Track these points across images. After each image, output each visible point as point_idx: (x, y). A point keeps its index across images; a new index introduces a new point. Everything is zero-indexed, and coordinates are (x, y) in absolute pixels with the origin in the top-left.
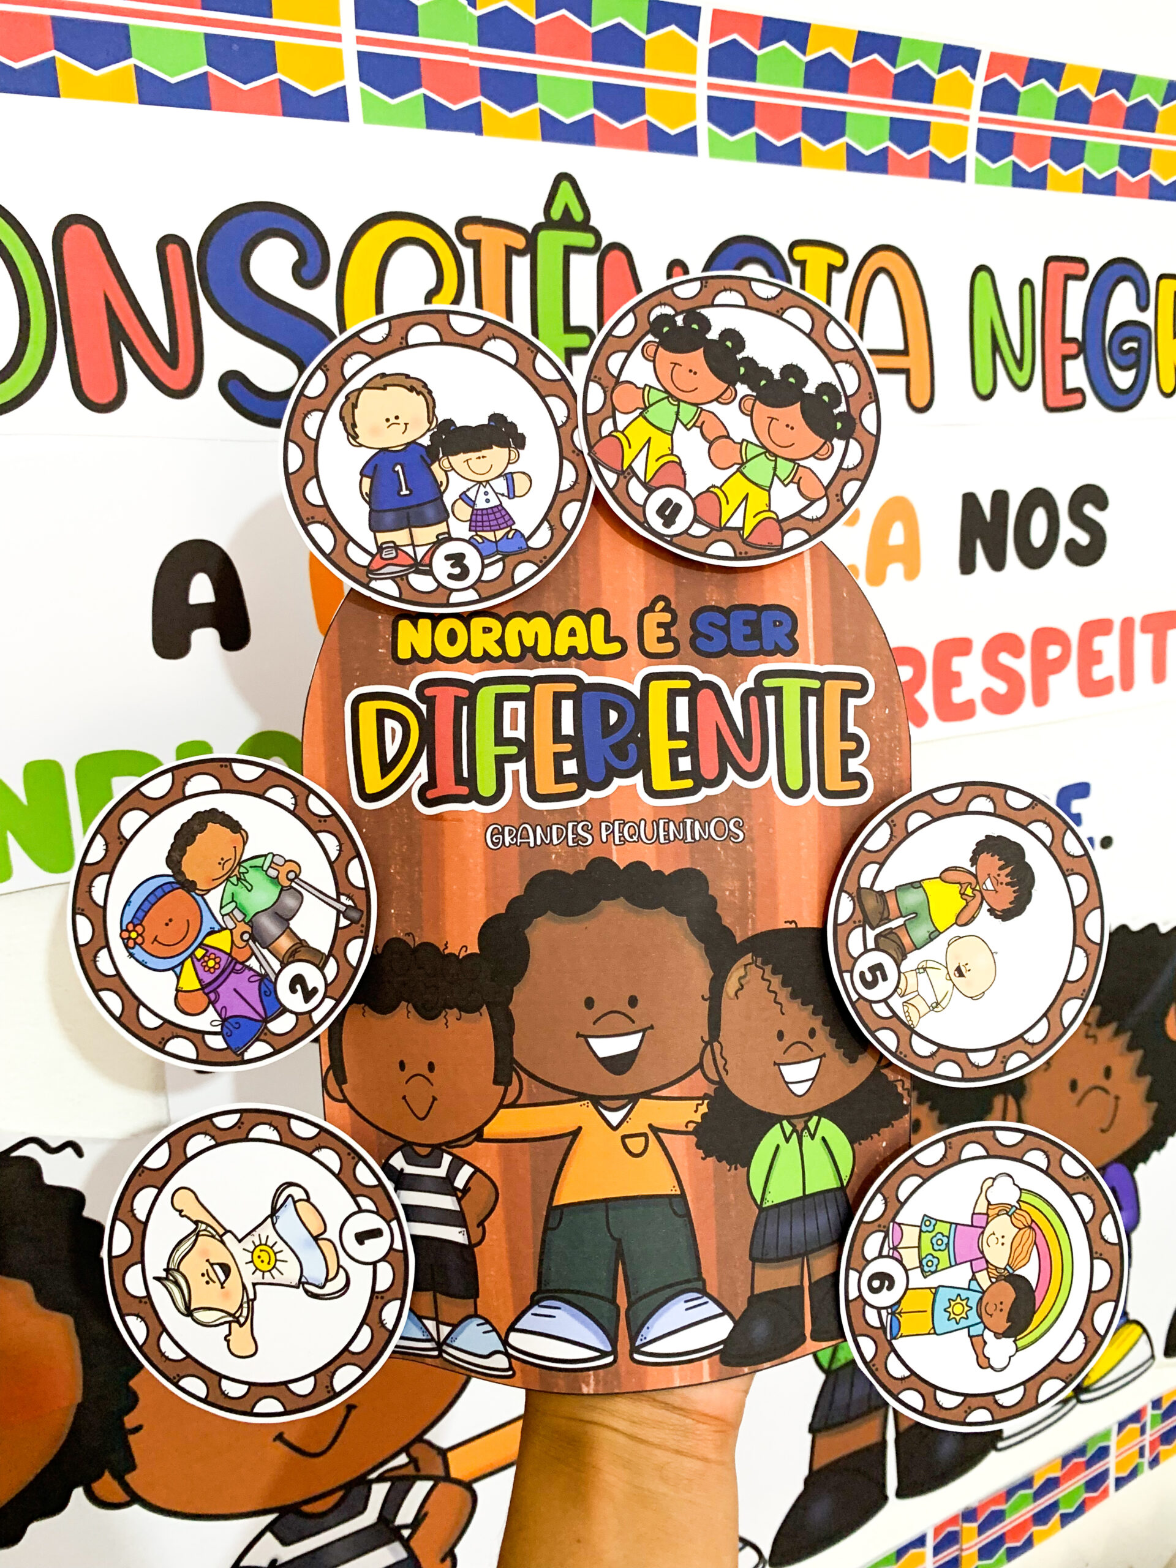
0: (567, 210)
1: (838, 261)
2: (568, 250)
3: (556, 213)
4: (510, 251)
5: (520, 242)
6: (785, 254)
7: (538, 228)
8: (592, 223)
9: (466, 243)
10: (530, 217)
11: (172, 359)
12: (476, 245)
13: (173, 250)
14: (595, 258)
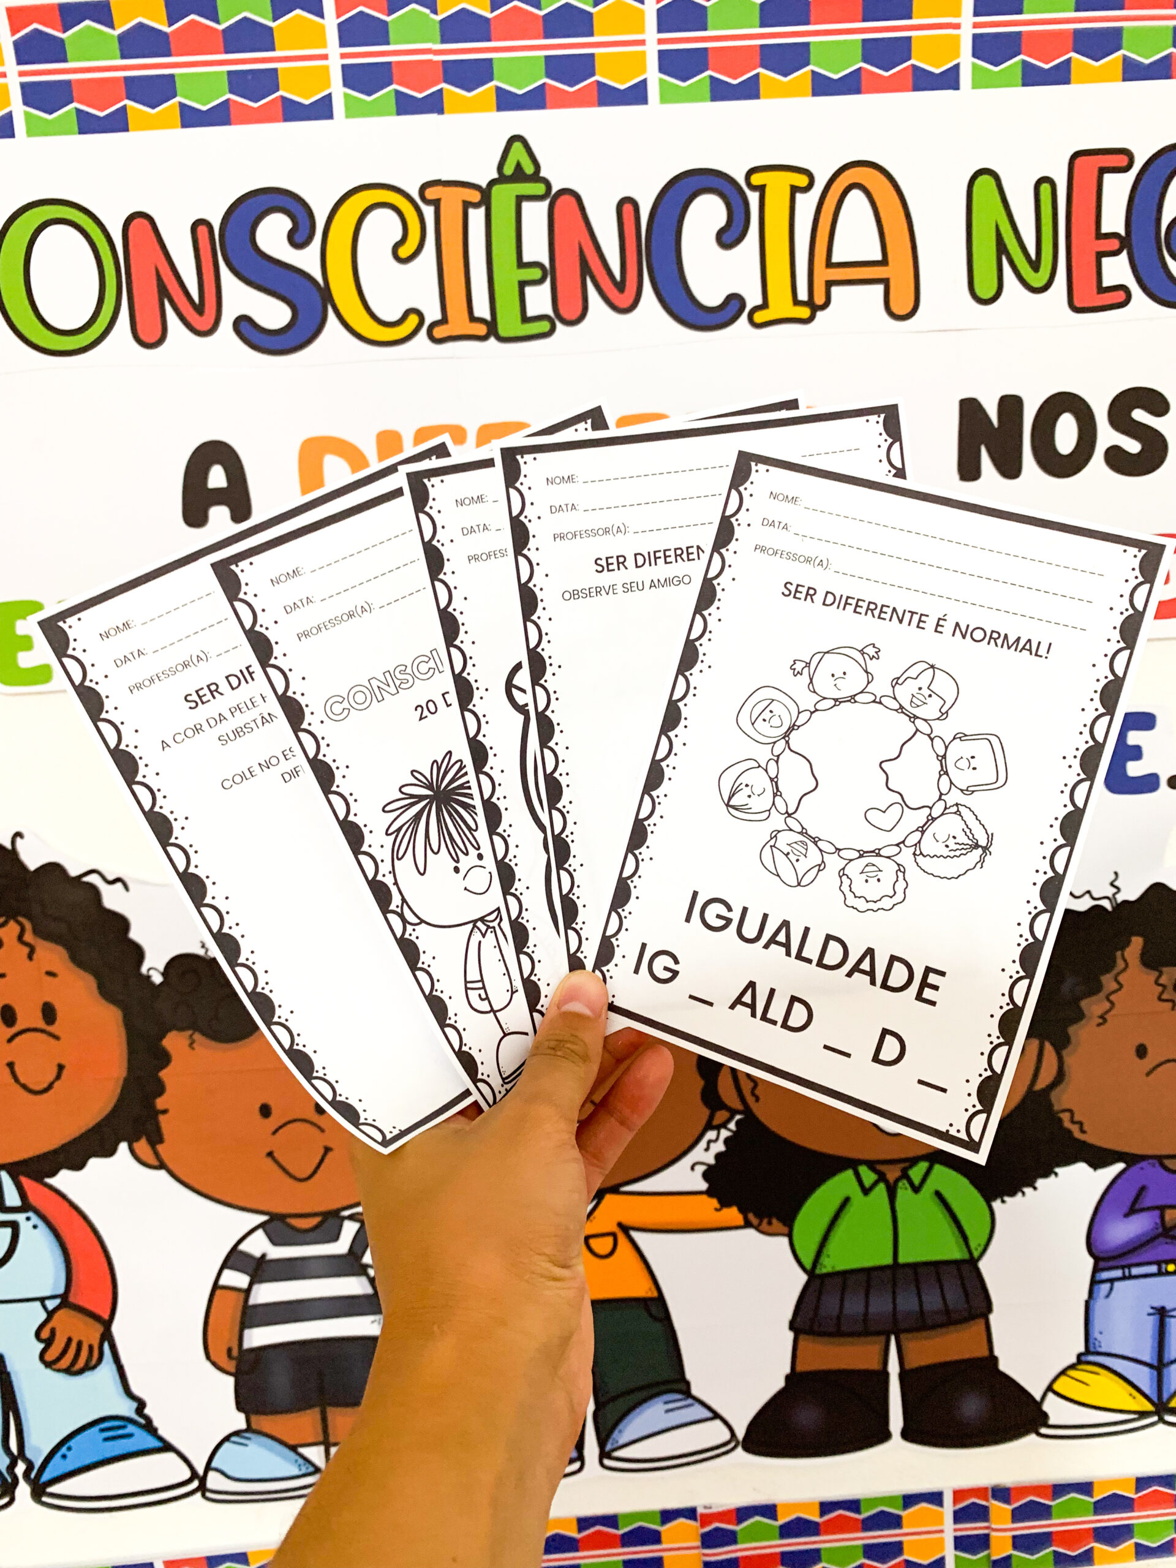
0: (518, 166)
1: (802, 181)
2: (520, 199)
3: (509, 170)
4: (467, 205)
5: (475, 197)
6: (742, 181)
7: (492, 183)
8: (542, 174)
9: (428, 202)
10: (483, 175)
11: (199, 309)
12: (436, 203)
13: (202, 230)
14: (545, 204)
